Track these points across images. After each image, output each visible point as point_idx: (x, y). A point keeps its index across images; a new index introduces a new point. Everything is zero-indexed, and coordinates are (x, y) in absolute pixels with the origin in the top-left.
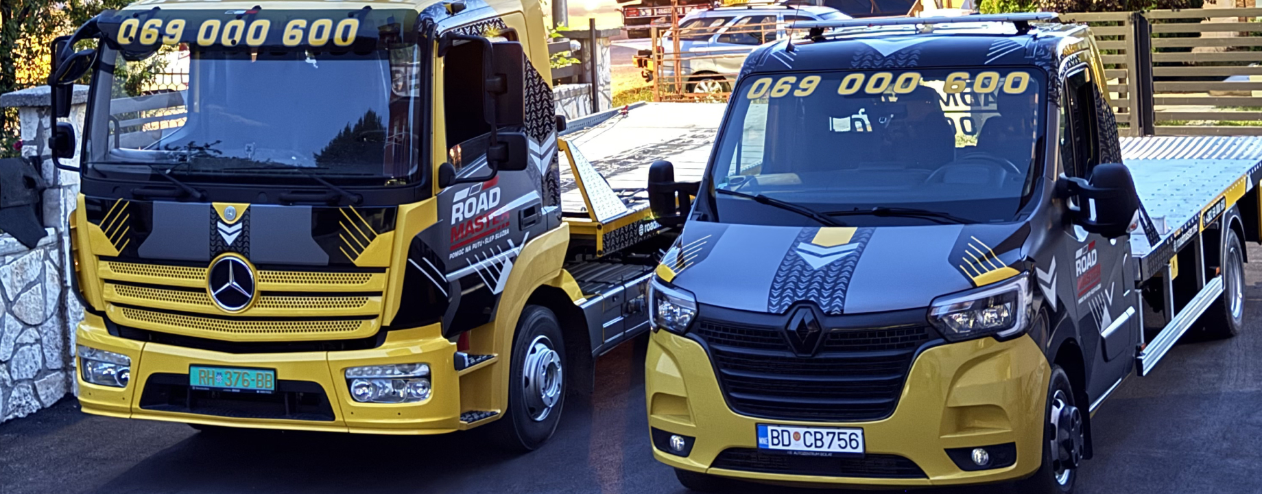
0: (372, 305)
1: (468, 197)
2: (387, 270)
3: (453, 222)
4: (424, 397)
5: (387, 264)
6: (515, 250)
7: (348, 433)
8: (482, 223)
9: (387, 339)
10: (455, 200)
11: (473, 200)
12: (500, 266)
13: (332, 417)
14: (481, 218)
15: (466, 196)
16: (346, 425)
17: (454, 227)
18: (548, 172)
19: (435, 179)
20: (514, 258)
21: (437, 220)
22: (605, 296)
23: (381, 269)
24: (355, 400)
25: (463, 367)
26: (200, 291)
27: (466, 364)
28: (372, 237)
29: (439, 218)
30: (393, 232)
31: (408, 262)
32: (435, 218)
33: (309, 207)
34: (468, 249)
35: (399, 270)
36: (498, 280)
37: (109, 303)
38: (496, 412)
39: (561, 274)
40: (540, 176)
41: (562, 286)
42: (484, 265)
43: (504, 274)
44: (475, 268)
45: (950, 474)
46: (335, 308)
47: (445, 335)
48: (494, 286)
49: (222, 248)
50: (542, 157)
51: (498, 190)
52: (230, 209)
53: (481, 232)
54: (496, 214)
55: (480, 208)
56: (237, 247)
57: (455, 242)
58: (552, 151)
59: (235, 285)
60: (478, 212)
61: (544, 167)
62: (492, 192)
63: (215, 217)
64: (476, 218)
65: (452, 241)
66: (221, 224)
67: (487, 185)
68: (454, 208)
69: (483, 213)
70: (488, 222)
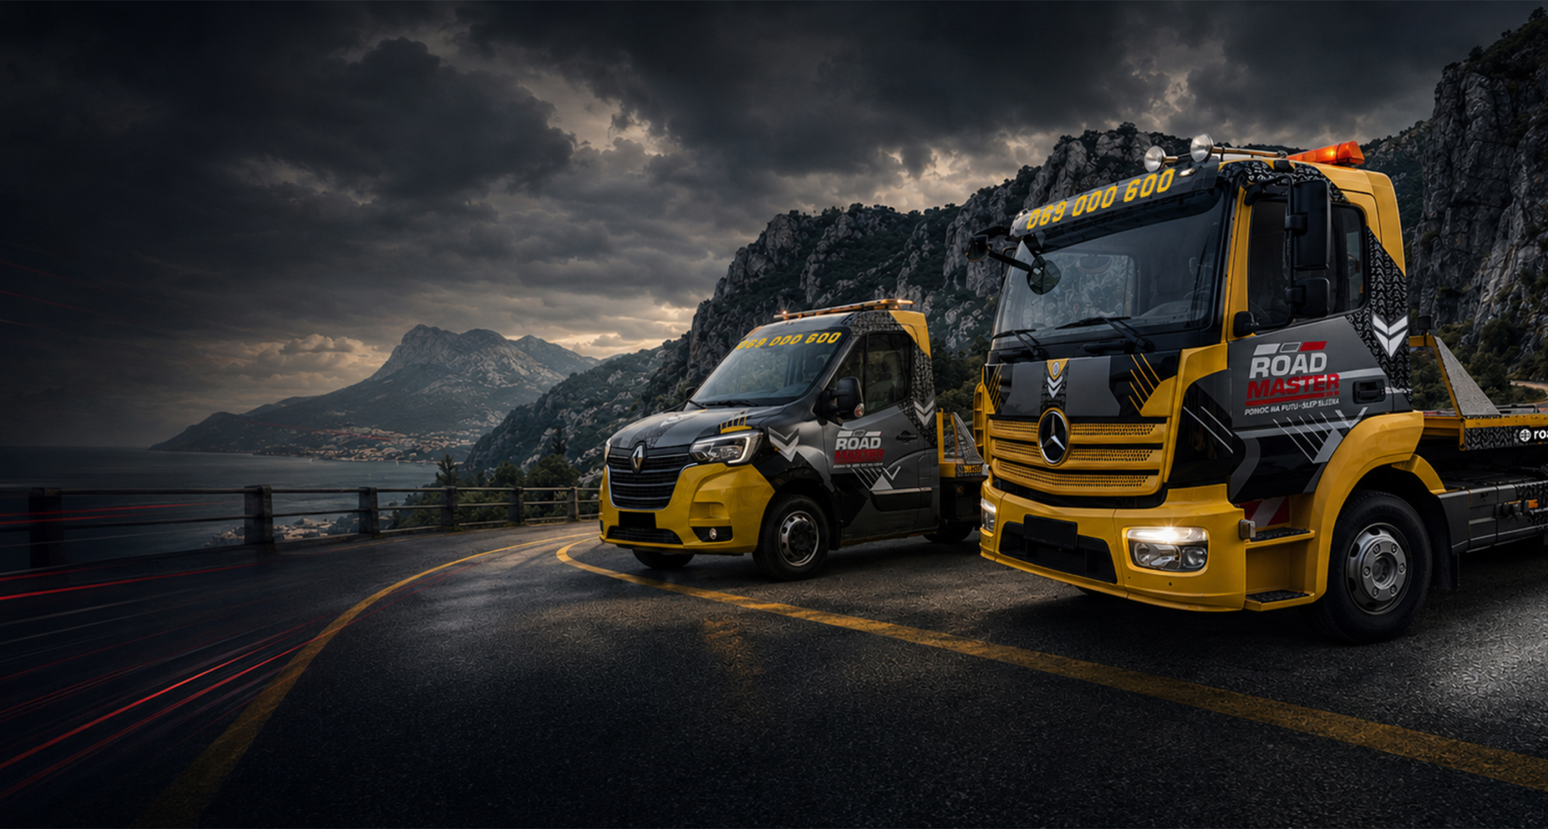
0: (1156, 458)
1: (1277, 354)
2: (1168, 419)
3: (1253, 376)
4: (1198, 567)
5: (1167, 413)
6: (1347, 424)
7: (1126, 599)
8: (1298, 386)
9: (1167, 499)
10: (1255, 354)
11: (1287, 359)
12: (1323, 435)
13: (1115, 581)
14: (1297, 379)
15: (1274, 352)
16: (1126, 590)
17: (1253, 384)
18: (1397, 353)
19: (1227, 326)
20: (1344, 432)
21: (1225, 368)
22: (1472, 491)
23: (1162, 420)
24: (1136, 564)
25: (1249, 538)
26: (1035, 444)
27: (1253, 535)
28: (1156, 384)
29: (1228, 367)
30: (1175, 377)
31: (1183, 410)
32: (1221, 365)
33: (1110, 357)
34: (1275, 409)
35: (1175, 419)
36: (1319, 449)
37: (993, 457)
38: (1308, 595)
39: (1413, 458)
40: (1386, 355)
41: (1413, 471)
42: (1299, 430)
43: (1329, 445)
44: (1286, 431)
45: (696, 543)
46: (1124, 462)
47: (1231, 499)
48: (1314, 455)
49: (1048, 403)
50: (1389, 338)
51: (1323, 356)
52: (1056, 366)
53: (1296, 395)
54: (1320, 380)
55: (1295, 369)
56: (1059, 402)
57: (1254, 398)
58: (1403, 334)
59: (1054, 438)
60: (1293, 372)
61: (1391, 347)
62: (1314, 356)
63: (1047, 374)
64: (1290, 379)
65: (1250, 395)
66: (1049, 380)
67: (1309, 347)
68: (1255, 362)
69: (1299, 375)
70: (1307, 386)
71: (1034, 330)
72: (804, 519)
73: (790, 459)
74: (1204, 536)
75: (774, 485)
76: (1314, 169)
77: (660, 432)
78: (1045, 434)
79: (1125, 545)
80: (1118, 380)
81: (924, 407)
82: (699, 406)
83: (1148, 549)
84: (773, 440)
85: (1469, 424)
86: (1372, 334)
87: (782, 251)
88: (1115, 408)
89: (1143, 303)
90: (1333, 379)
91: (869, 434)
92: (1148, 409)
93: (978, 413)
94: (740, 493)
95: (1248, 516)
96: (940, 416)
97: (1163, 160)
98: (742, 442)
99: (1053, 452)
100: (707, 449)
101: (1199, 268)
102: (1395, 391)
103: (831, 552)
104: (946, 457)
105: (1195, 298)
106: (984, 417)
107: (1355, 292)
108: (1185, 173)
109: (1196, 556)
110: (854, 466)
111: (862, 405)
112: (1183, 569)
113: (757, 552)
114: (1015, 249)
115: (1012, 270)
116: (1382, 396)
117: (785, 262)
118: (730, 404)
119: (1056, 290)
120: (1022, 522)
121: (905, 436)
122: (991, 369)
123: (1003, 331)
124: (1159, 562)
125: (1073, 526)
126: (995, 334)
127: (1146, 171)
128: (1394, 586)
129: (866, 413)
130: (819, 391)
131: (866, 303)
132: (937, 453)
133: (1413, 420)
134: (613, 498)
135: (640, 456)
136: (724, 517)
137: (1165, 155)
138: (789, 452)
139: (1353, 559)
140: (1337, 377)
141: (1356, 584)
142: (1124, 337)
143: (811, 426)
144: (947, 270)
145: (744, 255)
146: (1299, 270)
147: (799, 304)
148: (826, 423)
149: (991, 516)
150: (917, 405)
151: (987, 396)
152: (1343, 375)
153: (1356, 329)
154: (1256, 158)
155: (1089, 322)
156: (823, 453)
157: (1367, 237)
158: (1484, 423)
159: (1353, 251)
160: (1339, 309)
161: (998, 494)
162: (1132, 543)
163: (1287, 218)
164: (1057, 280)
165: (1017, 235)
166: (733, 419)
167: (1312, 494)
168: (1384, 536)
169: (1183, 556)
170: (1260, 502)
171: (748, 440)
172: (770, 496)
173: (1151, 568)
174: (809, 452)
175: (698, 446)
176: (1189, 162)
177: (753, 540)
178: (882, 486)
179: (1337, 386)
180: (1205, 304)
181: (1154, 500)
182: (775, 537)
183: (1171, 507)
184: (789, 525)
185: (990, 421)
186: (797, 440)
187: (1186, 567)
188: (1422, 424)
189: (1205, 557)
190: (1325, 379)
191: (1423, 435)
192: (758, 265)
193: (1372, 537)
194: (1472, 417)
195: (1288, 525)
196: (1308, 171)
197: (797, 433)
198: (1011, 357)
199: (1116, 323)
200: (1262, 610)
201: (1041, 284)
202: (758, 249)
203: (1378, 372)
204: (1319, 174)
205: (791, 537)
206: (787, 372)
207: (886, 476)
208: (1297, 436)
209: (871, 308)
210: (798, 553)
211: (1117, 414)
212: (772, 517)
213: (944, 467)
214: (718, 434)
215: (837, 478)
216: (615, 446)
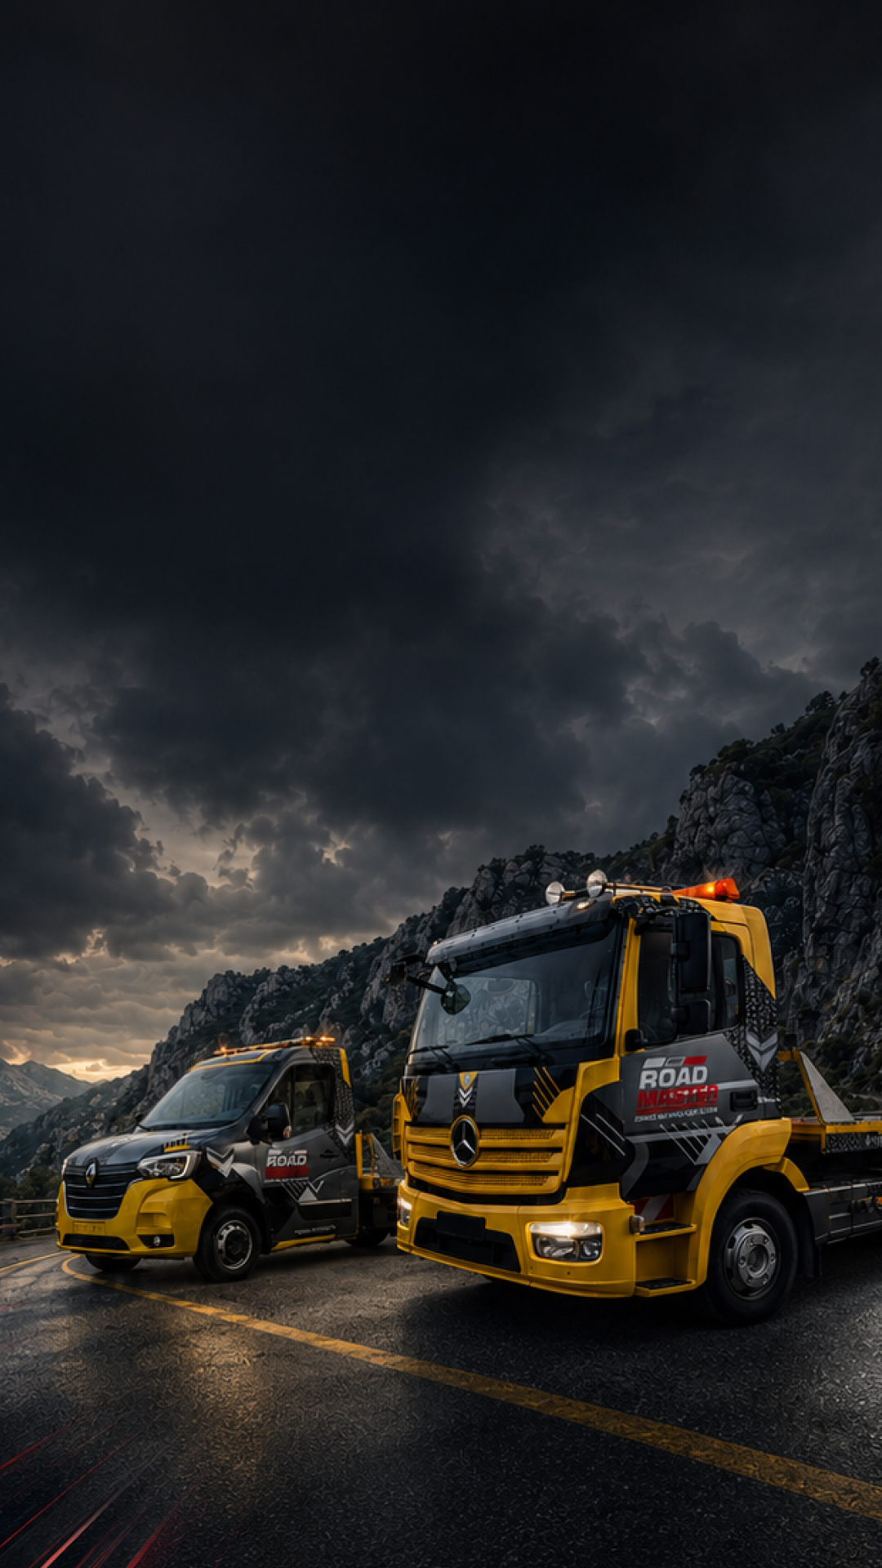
0: (555, 1161)
1: (663, 1067)
2: (567, 1126)
3: (642, 1086)
4: (592, 1258)
5: (567, 1120)
6: (725, 1129)
7: (528, 1287)
8: (682, 1095)
9: (566, 1196)
10: (645, 1066)
11: (672, 1072)
12: (704, 1140)
13: (518, 1269)
14: (683, 1090)
15: (661, 1065)
16: (531, 1279)
17: (643, 1093)
18: (768, 1067)
19: (620, 1041)
20: (723, 1137)
21: (618, 1079)
22: (832, 1189)
23: (561, 1126)
24: (537, 1254)
25: (638, 1231)
26: (447, 1148)
27: (642, 1229)
28: (556, 1094)
29: (621, 1077)
30: (573, 1088)
31: (580, 1118)
32: (615, 1077)
33: (514, 1070)
34: (661, 1117)
35: (574, 1126)
36: (700, 1152)
37: (410, 1160)
38: (690, 1282)
39: (782, 1161)
40: (759, 1069)
41: (783, 1171)
42: (684, 1135)
43: (708, 1149)
44: (671, 1136)
45: (142, 1249)
46: (529, 1164)
47: (624, 1195)
48: (695, 1157)
49: (460, 1111)
50: (762, 1053)
51: (704, 1069)
52: (467, 1078)
53: (680, 1103)
54: (702, 1090)
55: (680, 1081)
56: (468, 1110)
57: (643, 1107)
58: (774, 1050)
59: (465, 1142)
60: (678, 1084)
61: (764, 1061)
62: (696, 1069)
63: (458, 1085)
64: (675, 1089)
65: (640, 1105)
66: (461, 1090)
67: (693, 1061)
68: (644, 1074)
69: (683, 1087)
70: (691, 1095)
71: (446, 1047)
72: (238, 1228)
73: (226, 1175)
74: (599, 1230)
75: (212, 1198)
76: (695, 902)
77: (110, 1152)
78: (457, 1139)
79: (529, 1239)
80: (522, 1091)
81: (345, 1129)
82: (148, 1130)
83: (549, 1241)
84: (210, 1157)
85: (829, 1130)
86: (747, 1050)
87: (219, 1005)
88: (518, 1115)
89: (544, 1020)
90: (713, 1089)
91: (297, 1152)
92: (550, 1116)
93: (396, 1120)
94: (180, 1206)
95: (638, 1212)
96: (358, 1137)
97: (562, 894)
98: (183, 1160)
99: (463, 1154)
100: (151, 1166)
101: (595, 991)
102: (766, 1100)
103: (262, 1256)
104: (364, 1172)
105: (592, 1017)
106: (402, 1124)
107: (731, 1013)
108: (582, 906)
109: (592, 1249)
110: (284, 1180)
111: (290, 1128)
112: (580, 1260)
113: (198, 1256)
114: (430, 974)
115: (427, 994)
116: (753, 1105)
117: (222, 1012)
118: (173, 1127)
119: (466, 1010)
120: (435, 1218)
121: (328, 1154)
122: (409, 1081)
123: (419, 1047)
124: (559, 1253)
125: (482, 1221)
126: (413, 1049)
127: (547, 904)
128: (766, 1274)
129: (294, 1134)
130: (252, 1116)
131: (294, 1041)
132: (356, 1169)
133: (783, 1126)
134: (69, 1210)
135: (93, 1172)
136: (166, 1226)
137: (563, 890)
138: (225, 1169)
139: (730, 1250)
140: (716, 1088)
141: (732, 1271)
142: (528, 1052)
143: (247, 1146)
144: (365, 1005)
145: (190, 1009)
146: (682, 992)
147: (236, 1042)
148: (258, 1143)
149: (407, 1212)
150: (338, 1127)
151: (404, 1105)
152: (721, 1086)
153: (734, 1045)
154: (645, 893)
155: (495, 1039)
156: (254, 1169)
157: (742, 965)
158: (842, 1130)
159: (729, 978)
160: (717, 1027)
161: (414, 1193)
162: (535, 1236)
163: (673, 945)
164: (467, 1003)
165: (431, 962)
166: (175, 1140)
167: (693, 1192)
168: (757, 1230)
169: (579, 1248)
170: (647, 1200)
171: (189, 1158)
172: (207, 1208)
173: (550, 1258)
174: (242, 1169)
175: (143, 1164)
176: (584, 895)
177: (193, 1244)
178: (308, 1198)
179: (716, 1096)
180: (601, 1023)
181: (553, 1198)
182: (213, 1244)
183: (571, 1204)
184: (225, 1233)
185: (408, 1127)
186: (232, 1158)
187: (582, 1258)
188: (789, 1129)
189: (599, 1249)
190: (705, 1090)
191: (790, 1140)
192: (201, 1016)
193: (748, 1230)
194: (832, 1124)
195: (672, 1220)
196: (691, 904)
197: (232, 1151)
198: (427, 1070)
199: (521, 1040)
200: (651, 1295)
201: (453, 1004)
202: (201, 1004)
203: (751, 1083)
204: (700, 908)
205: (227, 1243)
206: (225, 1098)
207: (311, 1189)
208: (681, 1140)
209: (298, 1044)
210: (232, 1258)
211: (521, 1120)
212: (211, 1224)
213: (362, 1181)
214: (162, 1153)
215: (267, 1190)
216: (72, 1166)
